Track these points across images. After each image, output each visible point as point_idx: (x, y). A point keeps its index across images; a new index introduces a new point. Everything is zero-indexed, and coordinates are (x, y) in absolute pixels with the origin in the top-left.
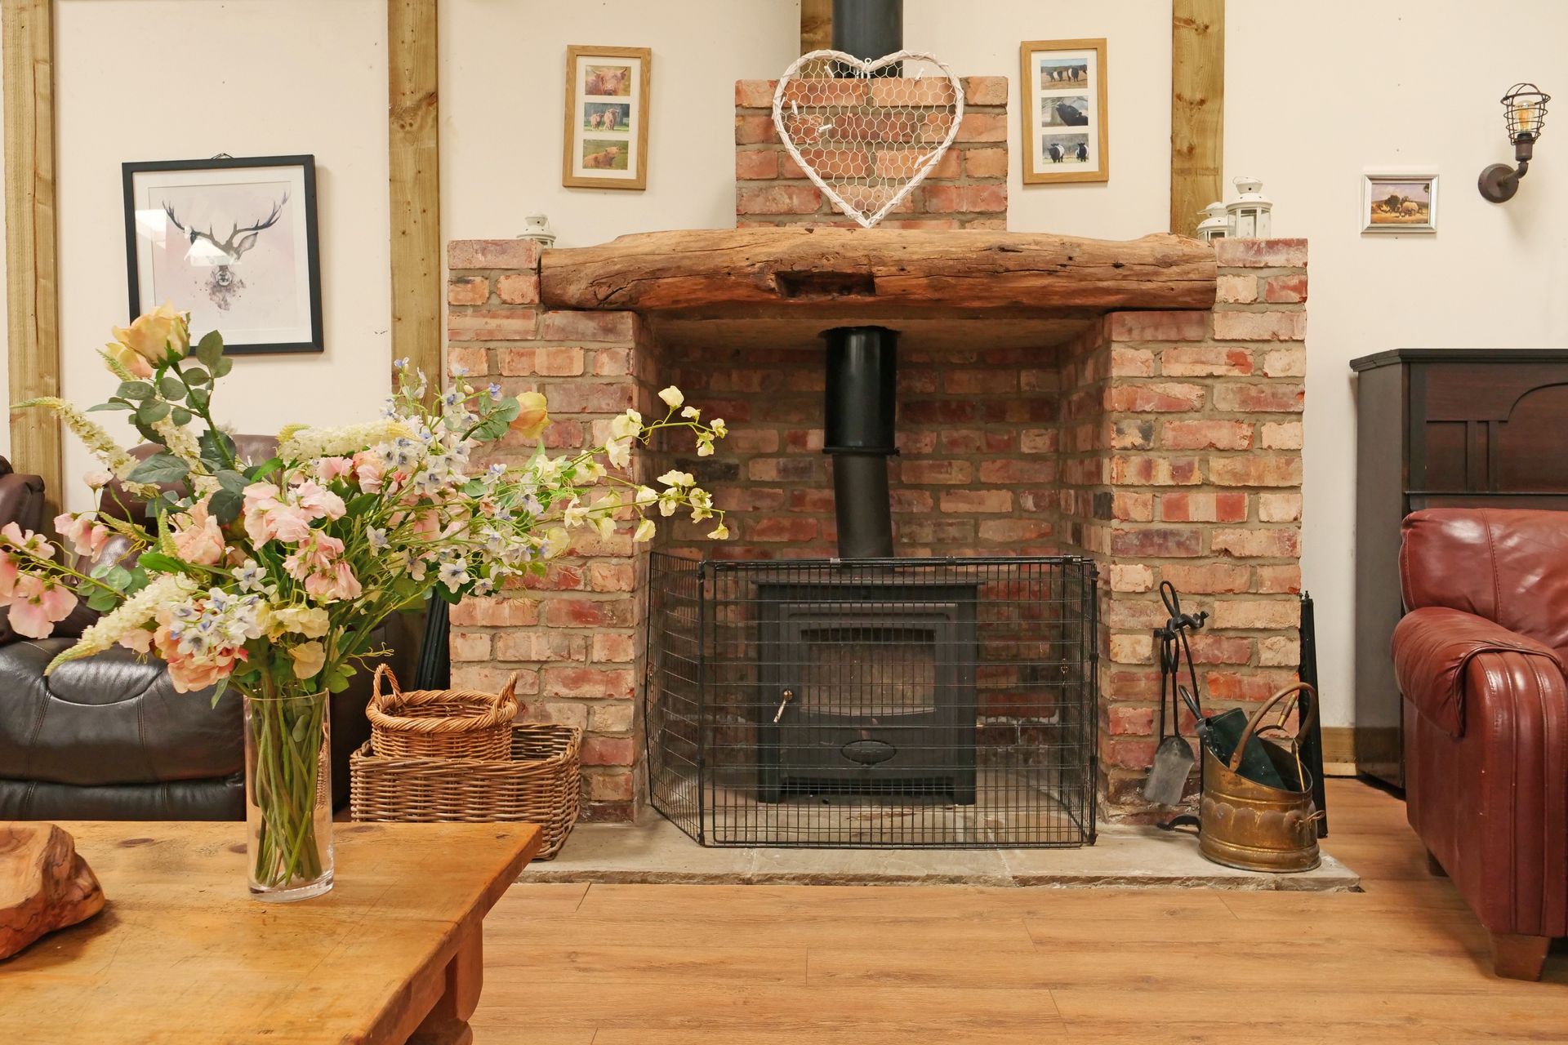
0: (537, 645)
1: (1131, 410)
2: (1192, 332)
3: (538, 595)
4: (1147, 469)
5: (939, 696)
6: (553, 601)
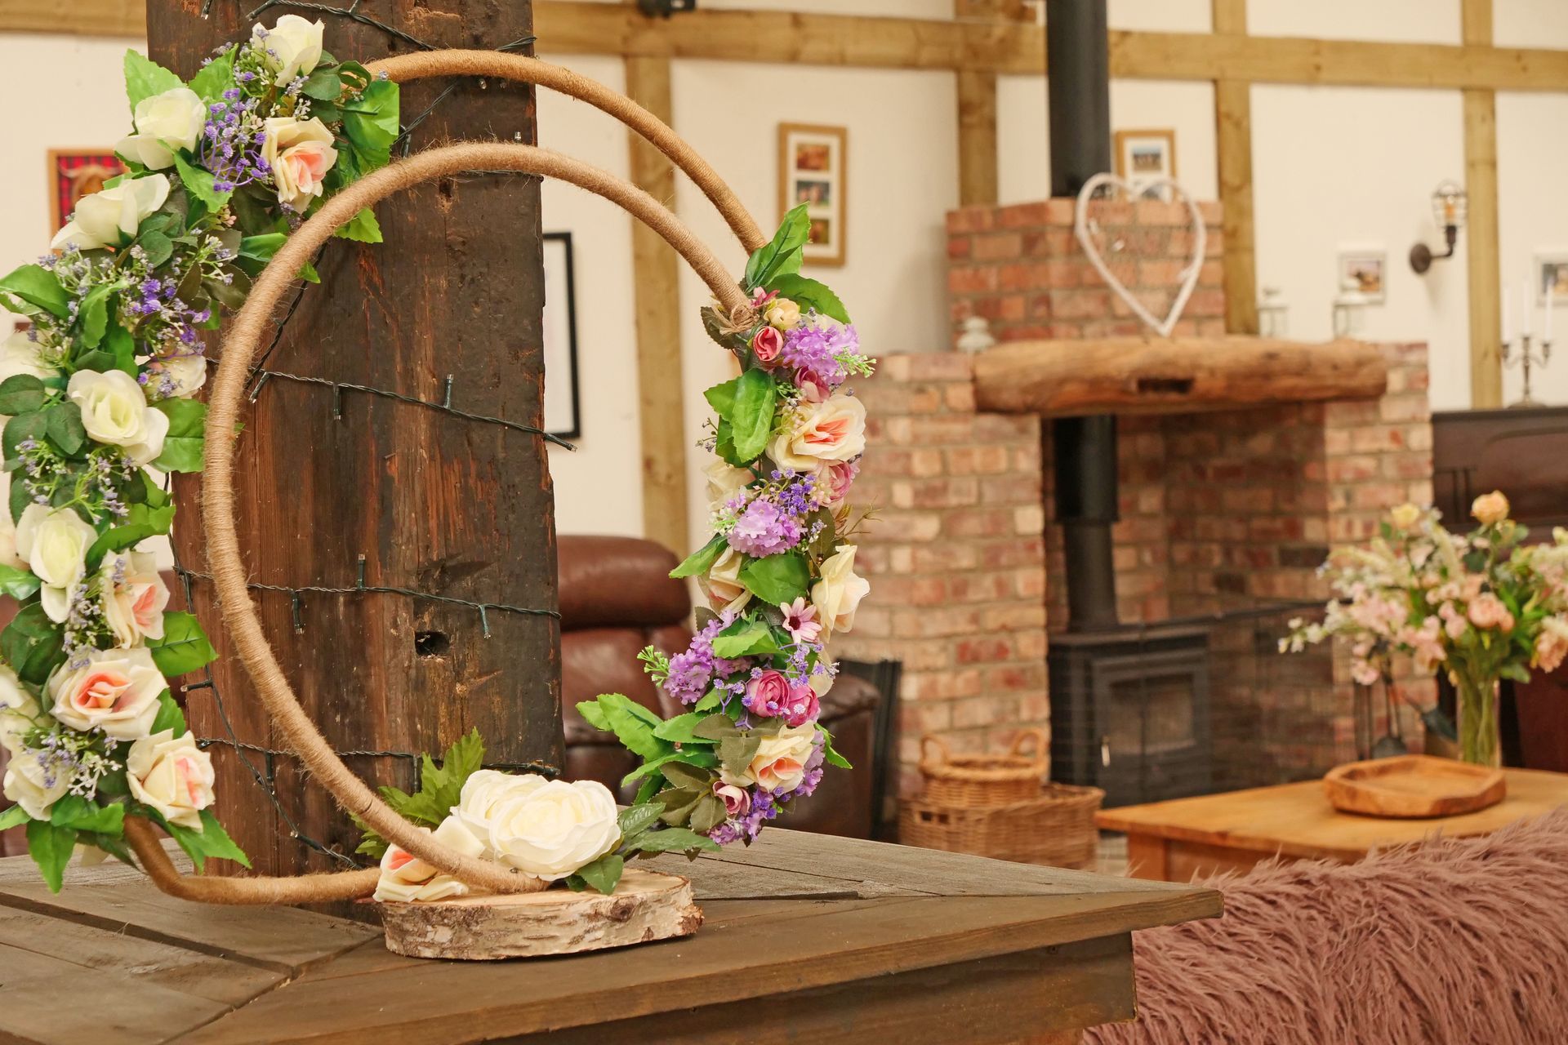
0: (981, 711)
1: (1339, 481)
2: (1370, 416)
3: (981, 666)
4: (1349, 527)
5: (1196, 728)
6: (994, 670)
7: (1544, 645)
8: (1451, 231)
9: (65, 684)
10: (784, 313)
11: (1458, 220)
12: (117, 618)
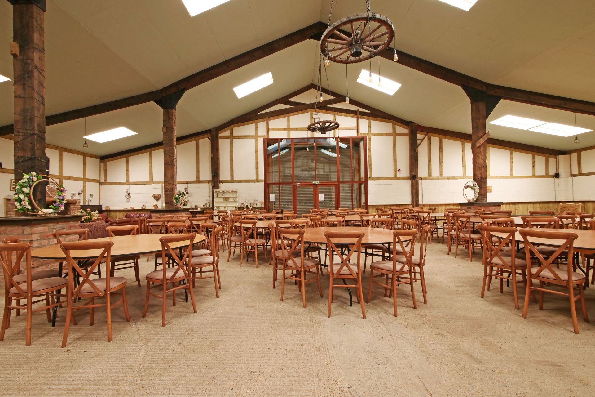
2: (75, 205)
7: (93, 219)
8: (82, 192)
9: (22, 203)
10: (62, 188)
11: (83, 191)
12: (25, 200)
